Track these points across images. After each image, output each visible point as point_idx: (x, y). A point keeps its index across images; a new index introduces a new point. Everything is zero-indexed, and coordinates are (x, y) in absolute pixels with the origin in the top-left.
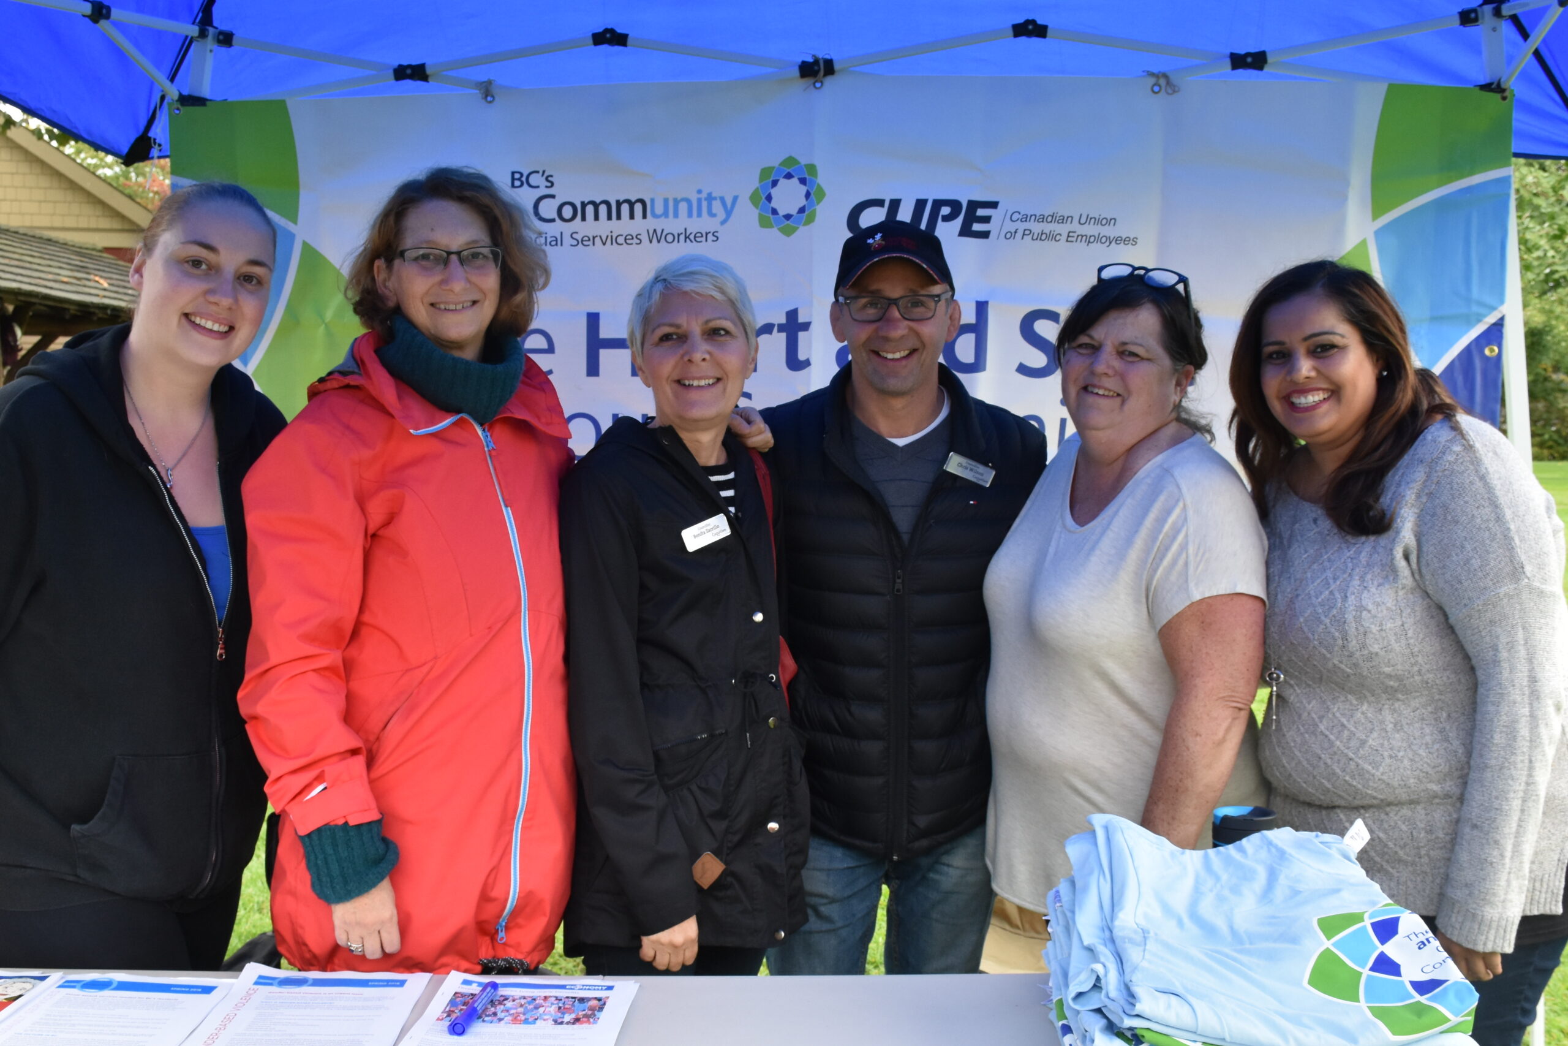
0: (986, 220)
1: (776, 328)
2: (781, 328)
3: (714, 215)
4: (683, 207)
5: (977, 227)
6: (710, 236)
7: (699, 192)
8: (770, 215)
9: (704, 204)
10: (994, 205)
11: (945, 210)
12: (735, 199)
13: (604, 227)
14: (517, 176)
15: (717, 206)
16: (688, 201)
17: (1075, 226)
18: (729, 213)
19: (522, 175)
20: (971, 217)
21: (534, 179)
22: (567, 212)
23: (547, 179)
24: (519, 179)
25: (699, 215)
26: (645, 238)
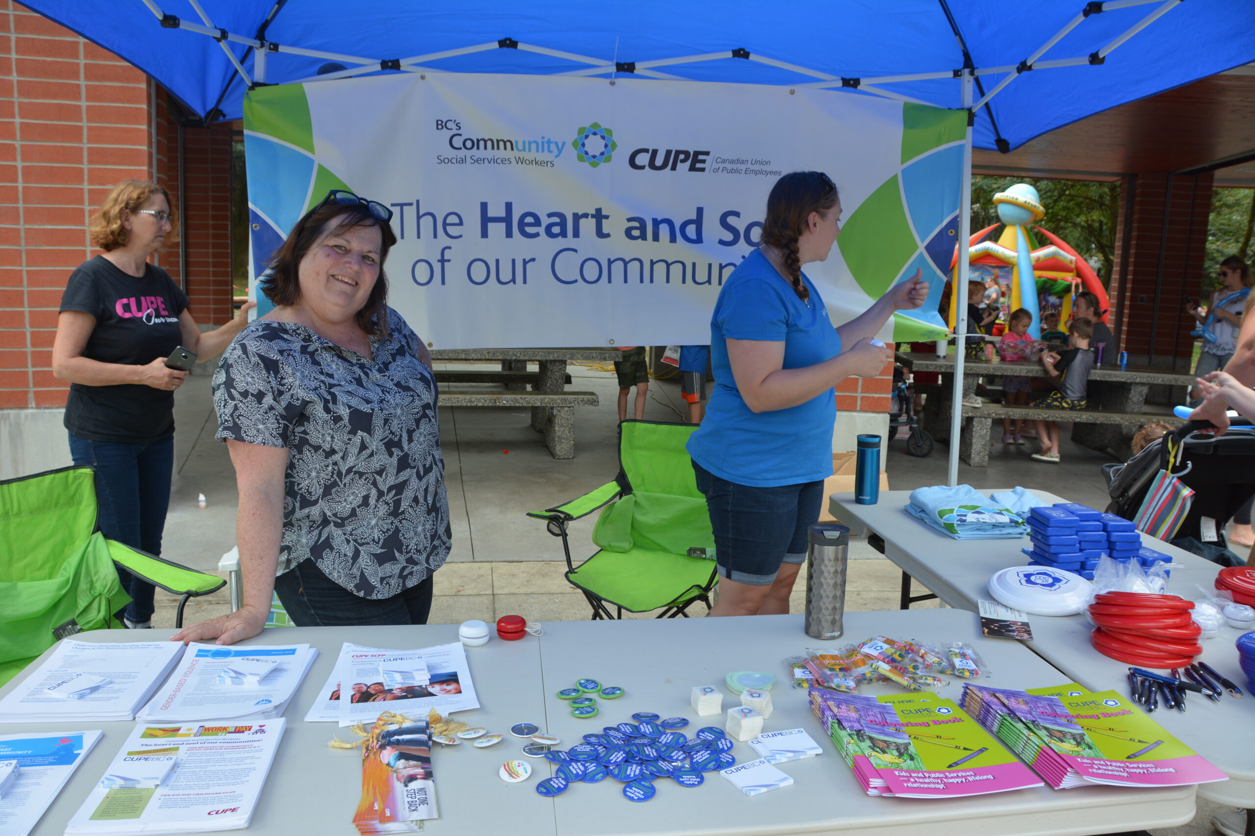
0: (704, 161)
1: (590, 216)
2: (593, 216)
3: (552, 152)
4: (534, 146)
5: (698, 165)
6: (549, 164)
7: (543, 138)
8: (584, 156)
9: (546, 145)
10: (707, 153)
11: (682, 157)
12: (564, 143)
13: (490, 153)
14: (440, 122)
15: (553, 147)
16: (537, 143)
17: (749, 165)
18: (560, 151)
19: (442, 122)
20: (695, 160)
21: (449, 125)
22: (469, 144)
23: (457, 125)
24: (441, 125)
25: (543, 151)
26: (513, 160)
